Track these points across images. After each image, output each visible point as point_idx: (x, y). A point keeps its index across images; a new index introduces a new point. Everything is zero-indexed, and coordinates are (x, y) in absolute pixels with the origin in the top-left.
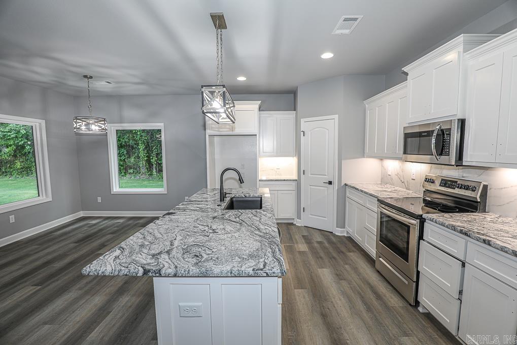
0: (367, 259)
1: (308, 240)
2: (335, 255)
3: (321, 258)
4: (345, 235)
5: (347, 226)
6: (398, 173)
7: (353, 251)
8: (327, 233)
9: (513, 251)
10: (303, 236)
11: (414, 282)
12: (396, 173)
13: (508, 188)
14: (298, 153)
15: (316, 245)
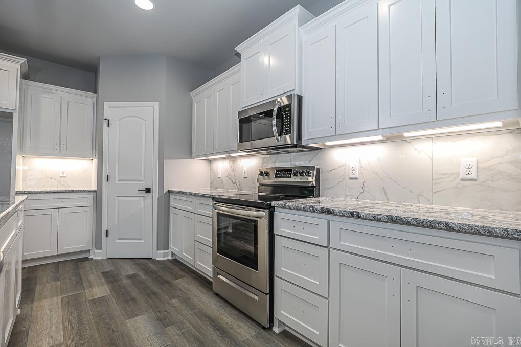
0: (201, 282)
1: (111, 278)
2: (155, 289)
3: (133, 299)
4: (170, 258)
5: (171, 246)
6: (228, 174)
7: (182, 277)
8: (144, 261)
9: (387, 216)
10: (104, 273)
11: (267, 294)
12: (227, 175)
13: (337, 168)
14: (98, 152)
15: (125, 282)
